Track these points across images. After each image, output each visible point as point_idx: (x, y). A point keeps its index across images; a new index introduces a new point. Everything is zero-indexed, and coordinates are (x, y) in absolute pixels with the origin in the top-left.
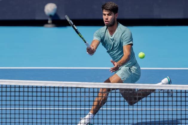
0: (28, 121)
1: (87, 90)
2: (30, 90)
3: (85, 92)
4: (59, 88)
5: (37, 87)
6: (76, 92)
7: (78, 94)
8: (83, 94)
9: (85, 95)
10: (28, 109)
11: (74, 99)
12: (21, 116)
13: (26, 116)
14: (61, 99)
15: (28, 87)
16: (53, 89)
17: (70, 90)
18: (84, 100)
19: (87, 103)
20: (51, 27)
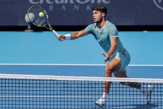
0: (12, 106)
1: (59, 82)
2: (14, 81)
3: (57, 84)
4: (36, 80)
5: (19, 80)
6: (50, 84)
7: (52, 85)
8: (55, 85)
9: (57, 86)
10: (12, 97)
11: (49, 89)
12: (7, 102)
13: (11, 103)
14: (38, 89)
15: (12, 80)
16: (32, 81)
17: (45, 82)
18: (56, 90)
19: (59, 93)
20: (29, 32)
